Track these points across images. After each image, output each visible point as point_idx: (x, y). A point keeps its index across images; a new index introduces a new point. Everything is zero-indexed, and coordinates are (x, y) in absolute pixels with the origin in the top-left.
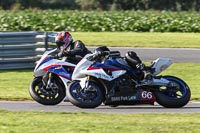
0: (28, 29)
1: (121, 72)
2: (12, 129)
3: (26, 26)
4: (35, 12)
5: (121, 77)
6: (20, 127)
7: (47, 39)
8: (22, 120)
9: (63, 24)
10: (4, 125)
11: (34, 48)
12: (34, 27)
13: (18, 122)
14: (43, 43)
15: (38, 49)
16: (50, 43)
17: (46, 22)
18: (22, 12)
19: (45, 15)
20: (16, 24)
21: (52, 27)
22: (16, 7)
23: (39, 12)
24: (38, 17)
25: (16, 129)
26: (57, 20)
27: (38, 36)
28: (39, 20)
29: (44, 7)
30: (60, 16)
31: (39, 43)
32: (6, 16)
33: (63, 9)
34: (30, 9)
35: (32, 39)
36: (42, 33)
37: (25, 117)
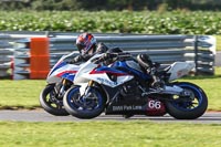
0: (176, 32)
1: (127, 78)
2: (157, 142)
3: (173, 29)
4: (184, 14)
5: (126, 83)
6: (166, 141)
7: (196, 44)
8: (169, 133)
9: (214, 27)
10: (149, 138)
11: (182, 53)
12: (183, 30)
13: (163, 135)
14: (192, 48)
15: (187, 55)
16: (200, 48)
17: (196, 25)
18: (169, 13)
19: (195, 17)
20: (163, 27)
21: (202, 30)
22: (162, 8)
23: (188, 14)
24: (187, 19)
25: (162, 143)
26: (208, 23)
27: (187, 40)
28: (188, 23)
29: (193, 8)
30: (211, 18)
31: (188, 48)
32: (151, 17)
33: (214, 10)
34: (179, 10)
35: (180, 43)
36: (191, 37)
37: (172, 130)
